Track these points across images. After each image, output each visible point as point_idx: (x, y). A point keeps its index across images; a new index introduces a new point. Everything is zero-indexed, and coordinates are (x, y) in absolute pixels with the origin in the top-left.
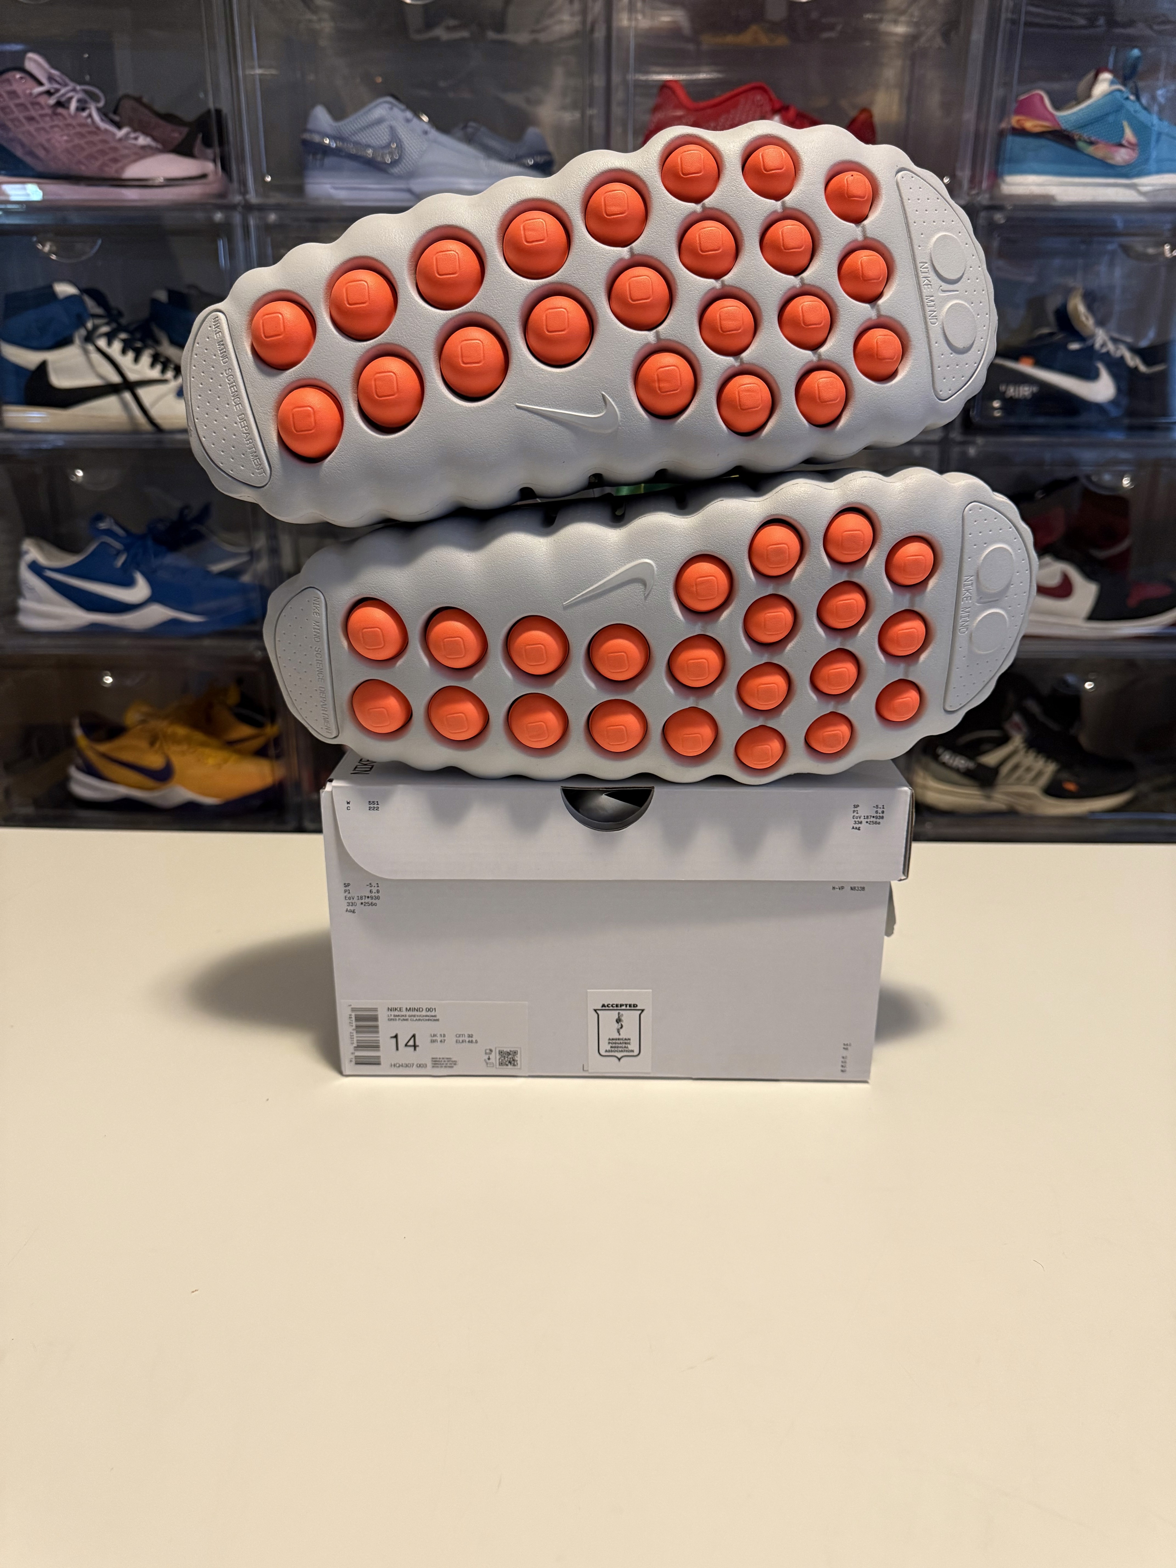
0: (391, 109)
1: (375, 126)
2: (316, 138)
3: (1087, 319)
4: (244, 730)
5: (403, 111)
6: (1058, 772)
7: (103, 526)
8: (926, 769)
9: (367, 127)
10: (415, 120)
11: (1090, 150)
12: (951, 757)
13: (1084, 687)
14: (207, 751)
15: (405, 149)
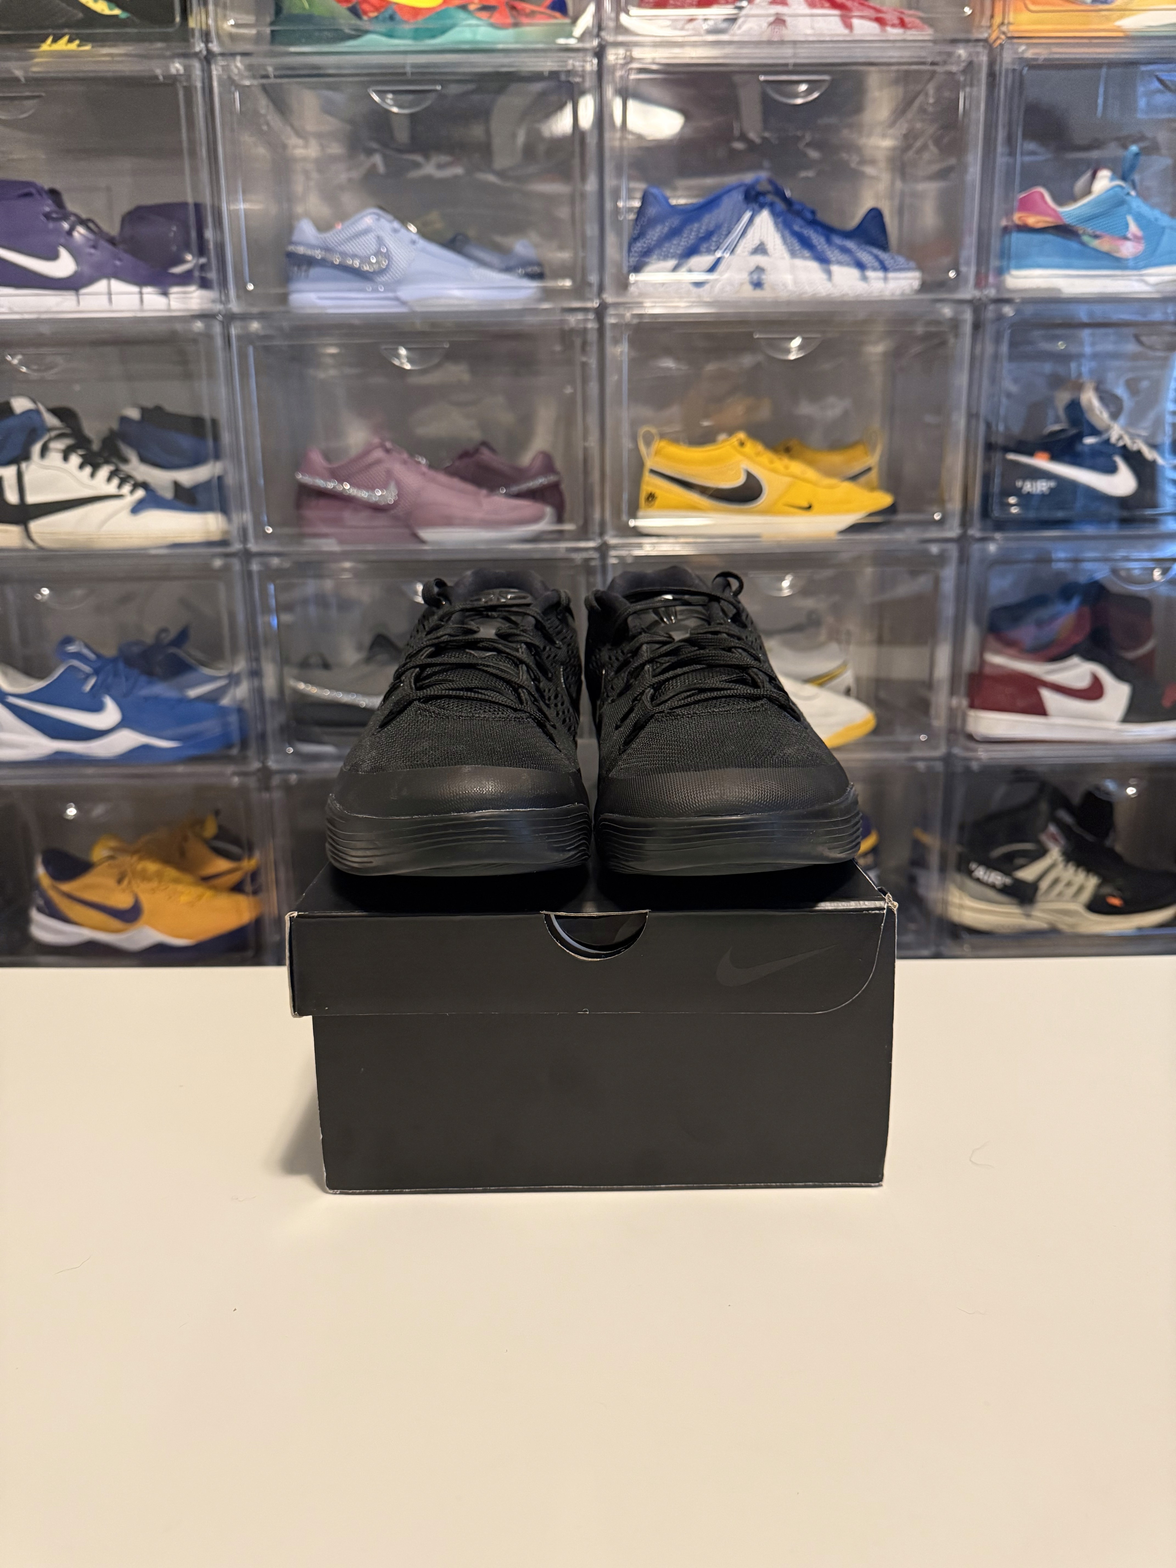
0: (378, 220)
1: (362, 236)
2: (301, 250)
3: (1101, 413)
4: (222, 865)
5: (390, 222)
6: (1099, 886)
7: (72, 648)
8: (962, 888)
9: (353, 237)
10: (403, 231)
11: (1095, 243)
12: (985, 873)
13: (1127, 794)
14: (180, 887)
15: (392, 258)
